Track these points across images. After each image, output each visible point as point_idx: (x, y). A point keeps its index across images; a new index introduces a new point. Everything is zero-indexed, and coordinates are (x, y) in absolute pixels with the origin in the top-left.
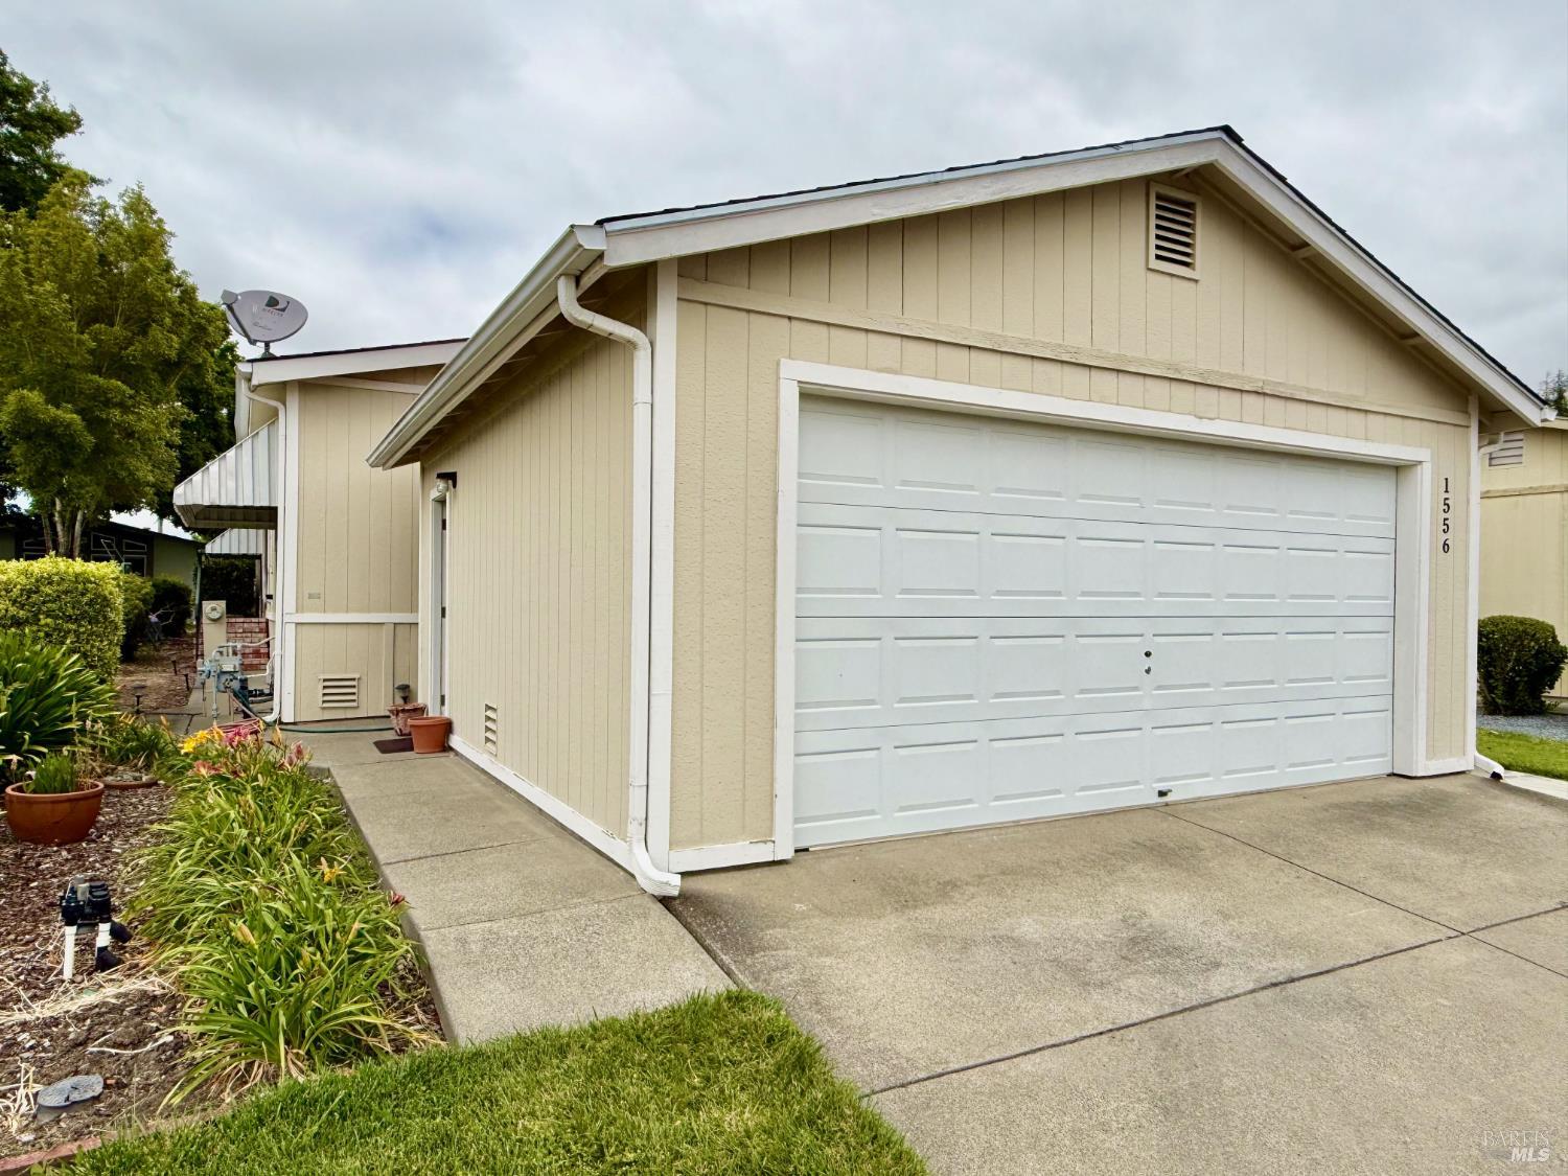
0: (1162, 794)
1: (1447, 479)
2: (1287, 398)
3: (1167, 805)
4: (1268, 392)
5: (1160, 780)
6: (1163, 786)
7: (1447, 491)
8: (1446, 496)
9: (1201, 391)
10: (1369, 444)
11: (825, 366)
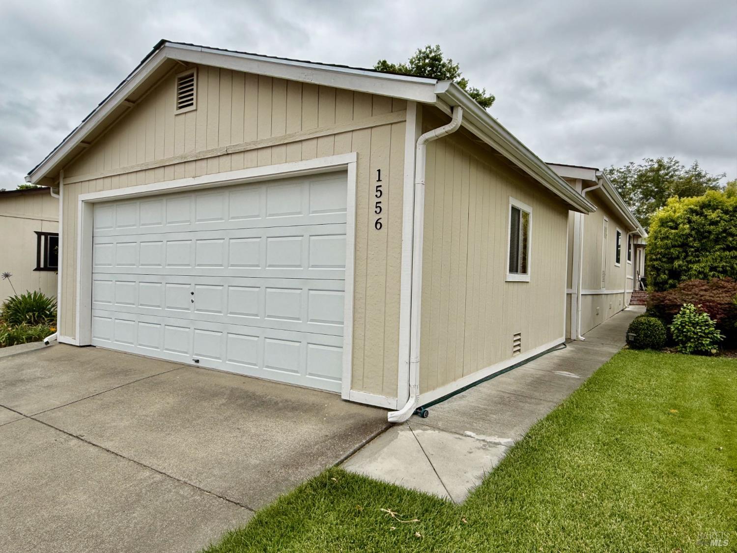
0: (197, 361)
1: (379, 171)
2: (244, 152)
3: (198, 367)
4: (230, 152)
5: (196, 355)
6: (197, 358)
7: (379, 180)
8: (379, 184)
9: (198, 163)
10: (304, 162)
11: (88, 194)
